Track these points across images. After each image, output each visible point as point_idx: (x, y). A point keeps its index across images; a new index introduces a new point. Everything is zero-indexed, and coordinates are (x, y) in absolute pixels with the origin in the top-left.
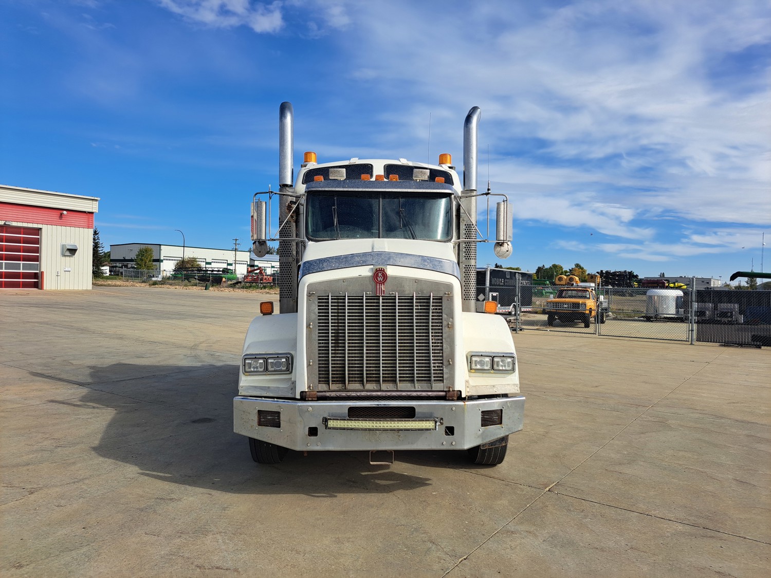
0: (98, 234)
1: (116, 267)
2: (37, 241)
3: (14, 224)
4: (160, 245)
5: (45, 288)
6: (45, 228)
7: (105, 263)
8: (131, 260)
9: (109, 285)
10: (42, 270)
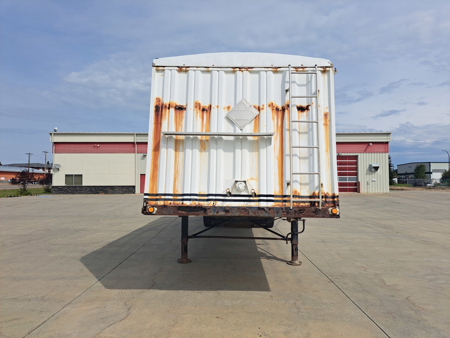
1: (401, 178)
2: (356, 164)
3: (343, 154)
4: (430, 163)
5: (361, 192)
6: (359, 155)
7: (395, 176)
8: (411, 174)
9: (398, 190)
10: (359, 181)
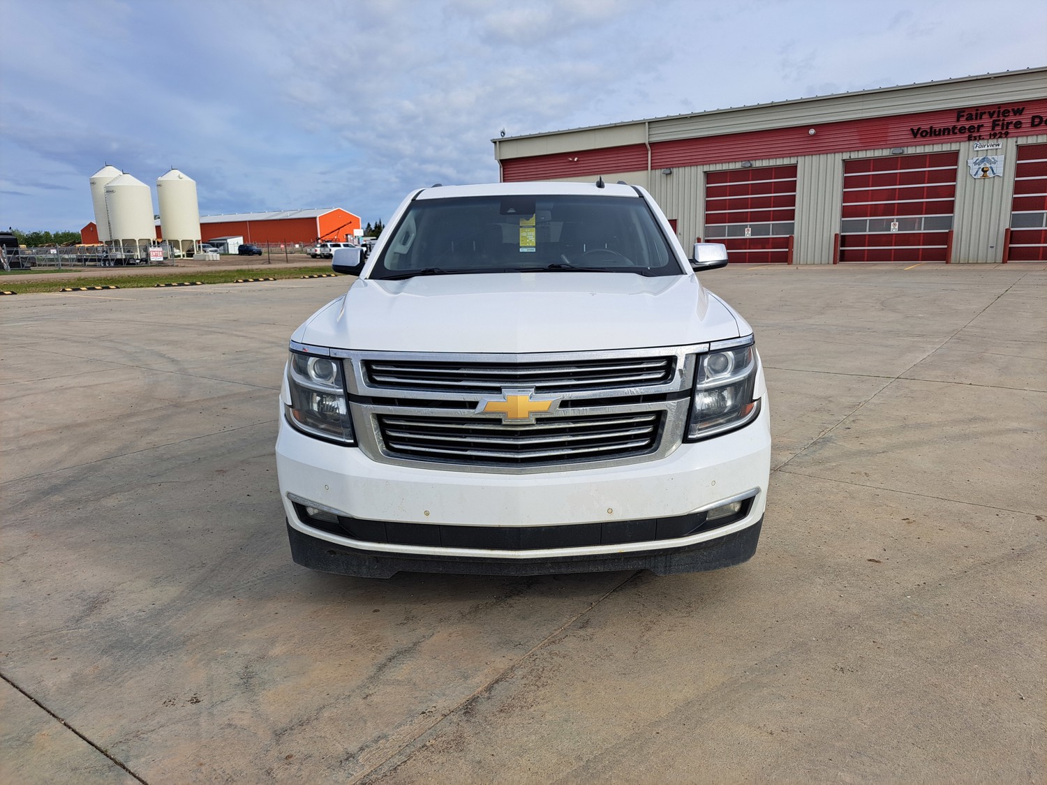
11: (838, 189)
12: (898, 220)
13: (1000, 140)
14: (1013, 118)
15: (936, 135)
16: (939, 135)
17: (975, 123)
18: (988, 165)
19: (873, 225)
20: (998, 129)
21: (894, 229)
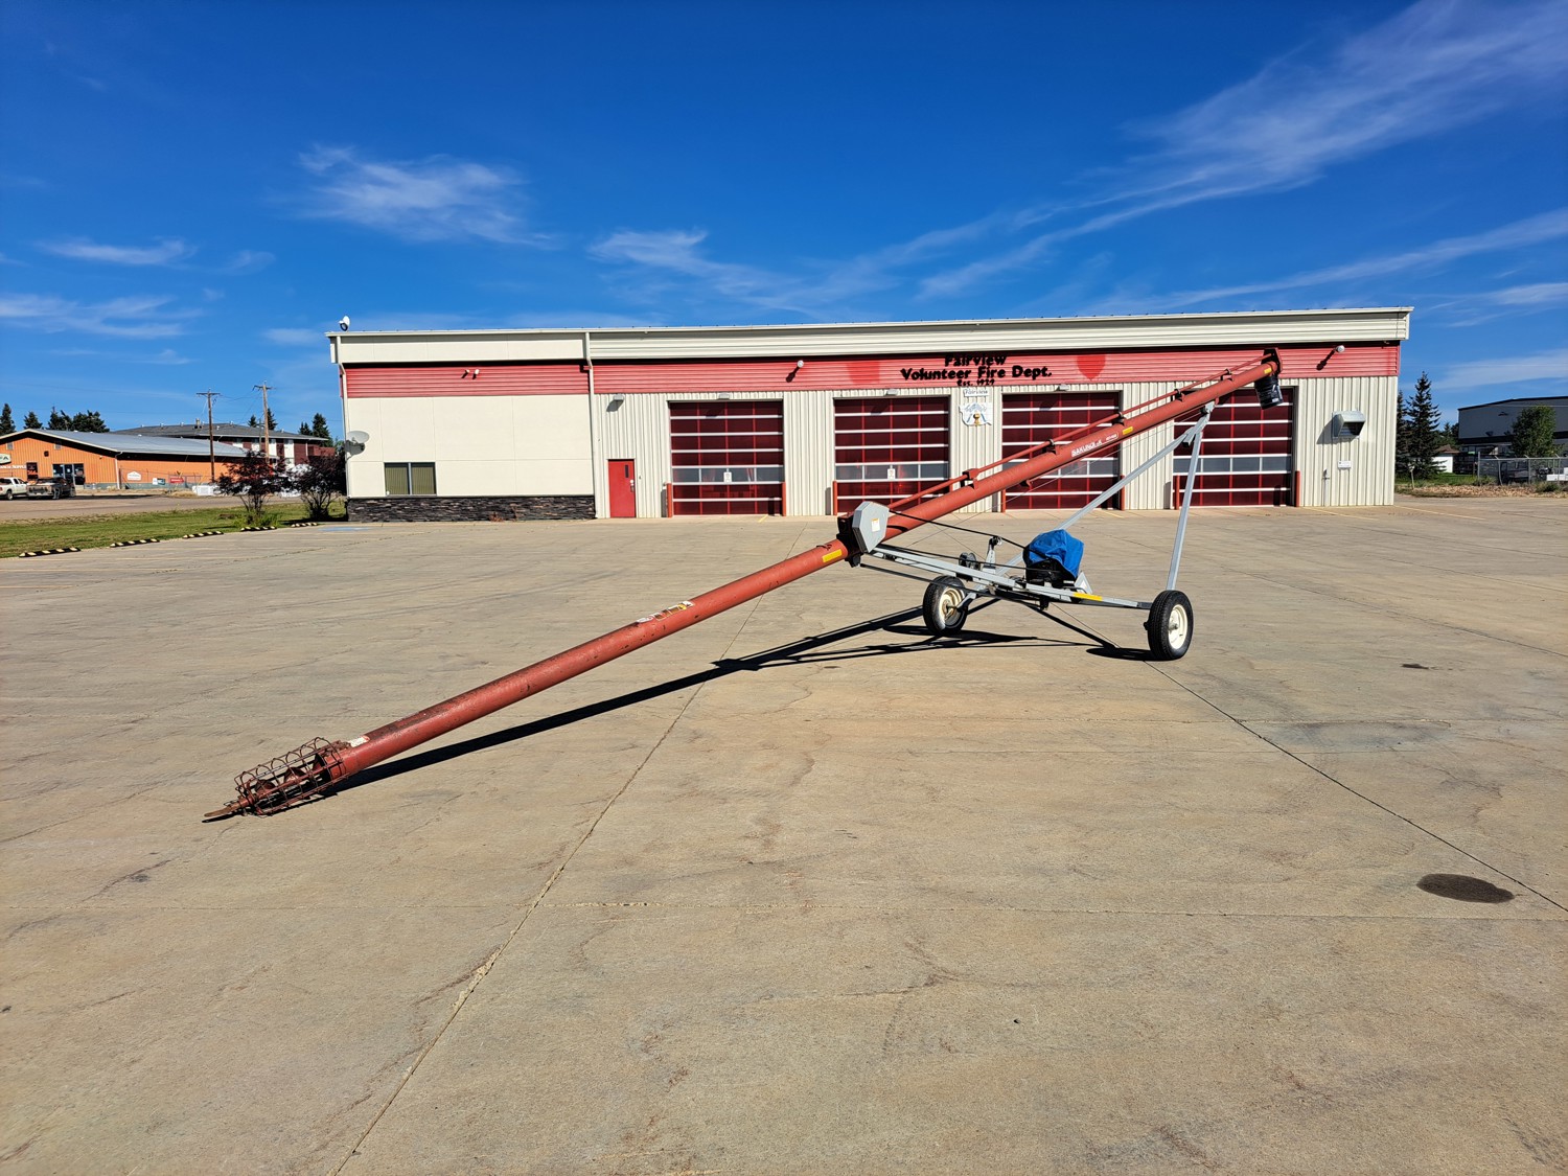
0: (1428, 387)
1: (1467, 455)
2: (1291, 413)
5: (1301, 504)
6: (1302, 384)
8: (1503, 438)
10: (1298, 470)
11: (831, 432)
12: (894, 467)
13: (987, 388)
14: (998, 367)
15: (927, 378)
16: (930, 378)
17: (964, 368)
18: (979, 412)
19: (870, 472)
20: (985, 375)
21: (891, 477)
